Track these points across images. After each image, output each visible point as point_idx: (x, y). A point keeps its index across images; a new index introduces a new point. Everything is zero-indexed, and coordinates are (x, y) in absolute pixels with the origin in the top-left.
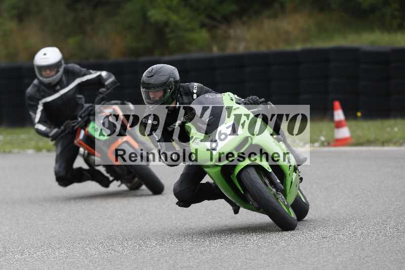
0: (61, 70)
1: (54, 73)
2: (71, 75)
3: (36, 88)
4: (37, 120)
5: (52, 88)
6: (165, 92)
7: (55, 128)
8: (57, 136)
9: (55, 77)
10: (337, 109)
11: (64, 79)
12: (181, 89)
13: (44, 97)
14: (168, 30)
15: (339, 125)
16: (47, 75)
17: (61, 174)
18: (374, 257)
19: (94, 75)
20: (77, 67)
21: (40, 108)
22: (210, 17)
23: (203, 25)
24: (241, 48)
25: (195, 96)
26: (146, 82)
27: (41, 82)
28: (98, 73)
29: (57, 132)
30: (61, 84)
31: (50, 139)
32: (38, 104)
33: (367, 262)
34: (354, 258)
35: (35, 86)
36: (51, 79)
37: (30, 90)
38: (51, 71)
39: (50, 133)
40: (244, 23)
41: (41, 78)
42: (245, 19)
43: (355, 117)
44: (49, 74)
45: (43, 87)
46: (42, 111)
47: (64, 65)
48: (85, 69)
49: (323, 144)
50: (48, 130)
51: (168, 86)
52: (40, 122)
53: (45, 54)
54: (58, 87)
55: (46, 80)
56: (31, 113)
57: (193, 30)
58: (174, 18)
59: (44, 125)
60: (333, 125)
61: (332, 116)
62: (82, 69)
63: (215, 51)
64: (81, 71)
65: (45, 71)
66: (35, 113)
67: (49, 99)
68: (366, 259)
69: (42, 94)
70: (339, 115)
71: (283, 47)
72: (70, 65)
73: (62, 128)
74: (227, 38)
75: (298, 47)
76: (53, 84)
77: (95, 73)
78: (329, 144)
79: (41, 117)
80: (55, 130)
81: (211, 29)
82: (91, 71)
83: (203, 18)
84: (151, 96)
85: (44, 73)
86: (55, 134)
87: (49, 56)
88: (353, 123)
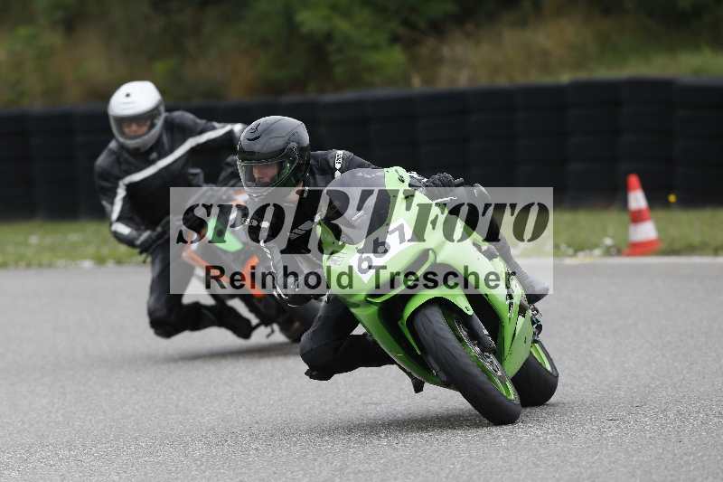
0: (159, 123)
1: (145, 129)
2: (177, 132)
3: (114, 157)
4: (115, 215)
5: (143, 157)
6: (281, 166)
7: (146, 229)
8: (150, 246)
9: (146, 137)
10: (634, 189)
11: (165, 139)
12: (312, 161)
13: (129, 173)
14: (331, 48)
15: (637, 218)
16: (132, 134)
17: (159, 314)
18: (699, 454)
19: (220, 131)
20: (189, 117)
21: (121, 193)
22: (406, 23)
23: (395, 39)
24: (463, 80)
25: (338, 174)
26: (246, 149)
27: (122, 147)
28: (228, 127)
29: (150, 237)
30: (160, 149)
31: (138, 250)
32: (116, 186)
33: (687, 463)
34: (663, 456)
35: (112, 152)
36: (138, 140)
37: (102, 160)
38: (139, 125)
39: (137, 239)
40: (468, 35)
41: (121, 140)
42: (469, 27)
43: (666, 205)
44: (135, 131)
45: (126, 155)
46: (125, 199)
47: (164, 115)
48: (204, 121)
49: (608, 252)
50: (135, 233)
51: (287, 156)
52: (119, 219)
53: (128, 95)
54: (154, 155)
55: (131, 143)
56: (104, 203)
57: (376, 47)
58: (343, 25)
59: (127, 225)
60: (626, 217)
61: (625, 203)
62: (198, 121)
63: (417, 84)
64: (196, 124)
65: (129, 126)
66: (112, 203)
67: (137, 177)
68: (685, 458)
69: (124, 167)
70: (637, 199)
71: (537, 78)
72: (177, 114)
73: (159, 229)
74: (438, 61)
75: (565, 78)
76: (143, 150)
77: (223, 127)
78: (619, 252)
79: (122, 212)
80: (146, 235)
81: (410, 45)
82: (216, 124)
83: (394, 25)
84: (256, 176)
85: (127, 130)
86: (146, 241)
87: (135, 98)
88: (662, 214)
